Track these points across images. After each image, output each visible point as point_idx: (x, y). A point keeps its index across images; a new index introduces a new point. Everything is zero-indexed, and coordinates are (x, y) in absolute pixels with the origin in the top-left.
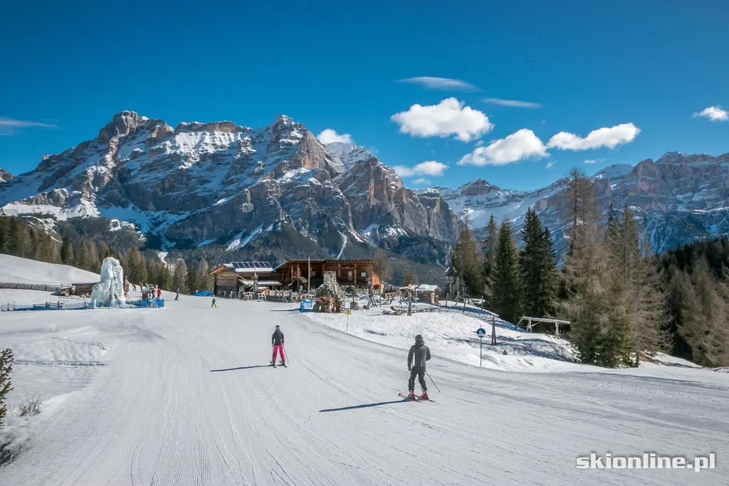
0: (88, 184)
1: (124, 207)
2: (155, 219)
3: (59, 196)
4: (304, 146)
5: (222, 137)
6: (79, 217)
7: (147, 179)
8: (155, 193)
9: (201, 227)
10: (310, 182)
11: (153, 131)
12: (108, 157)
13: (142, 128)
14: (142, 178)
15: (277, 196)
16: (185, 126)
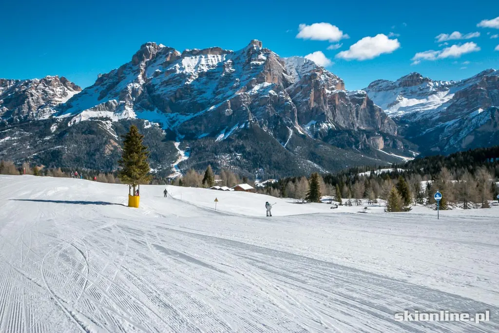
0: (129, 96)
1: (151, 111)
2: (171, 119)
3: (112, 104)
4: (267, 66)
5: (213, 59)
6: (125, 119)
7: (165, 92)
8: (171, 101)
9: (200, 125)
10: (270, 93)
11: (167, 56)
12: (140, 76)
13: (160, 53)
14: (162, 91)
15: (247, 104)
16: (188, 52)
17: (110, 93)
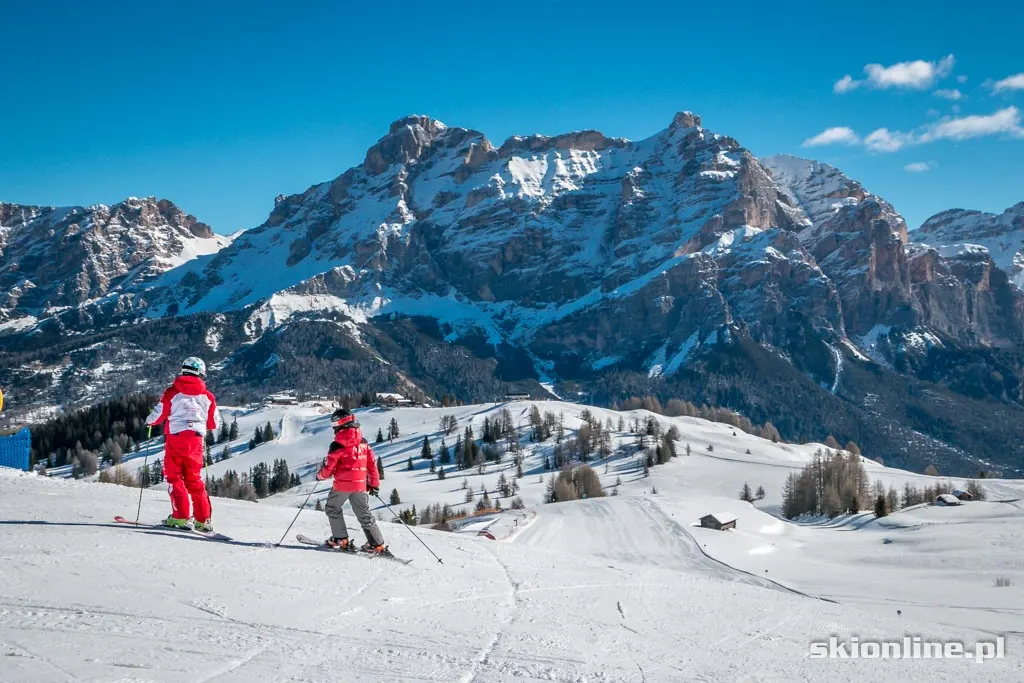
0: (382, 257)
1: (441, 295)
2: (500, 317)
3: (341, 277)
4: (746, 184)
5: (584, 160)
6: (383, 315)
7: (472, 245)
8: (491, 268)
9: (593, 335)
10: (768, 255)
11: (465, 151)
12: (402, 204)
13: (439, 144)
14: (465, 243)
15: (714, 281)
16: (520, 142)
17: (318, 248)
